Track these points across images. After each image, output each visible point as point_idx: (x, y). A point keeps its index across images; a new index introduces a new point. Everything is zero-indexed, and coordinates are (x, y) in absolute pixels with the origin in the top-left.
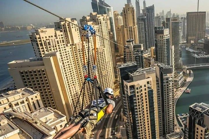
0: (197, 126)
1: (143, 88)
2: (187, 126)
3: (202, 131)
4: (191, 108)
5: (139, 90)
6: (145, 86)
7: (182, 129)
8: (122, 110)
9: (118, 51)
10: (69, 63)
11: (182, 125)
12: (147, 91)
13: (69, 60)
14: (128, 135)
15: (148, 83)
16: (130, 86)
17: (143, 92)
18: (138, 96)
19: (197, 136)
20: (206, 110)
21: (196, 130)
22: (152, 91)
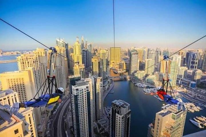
0: (117, 114)
1: (84, 91)
2: (110, 115)
3: (120, 118)
4: (113, 103)
5: (81, 92)
6: (85, 89)
7: (108, 117)
8: (70, 104)
9: (70, 68)
10: (39, 74)
11: (108, 114)
12: (86, 92)
13: (39, 73)
14: (73, 121)
15: (87, 87)
16: (76, 89)
17: (84, 93)
18: (81, 95)
19: (117, 121)
20: (122, 104)
21: (116, 117)
22: (89, 92)
